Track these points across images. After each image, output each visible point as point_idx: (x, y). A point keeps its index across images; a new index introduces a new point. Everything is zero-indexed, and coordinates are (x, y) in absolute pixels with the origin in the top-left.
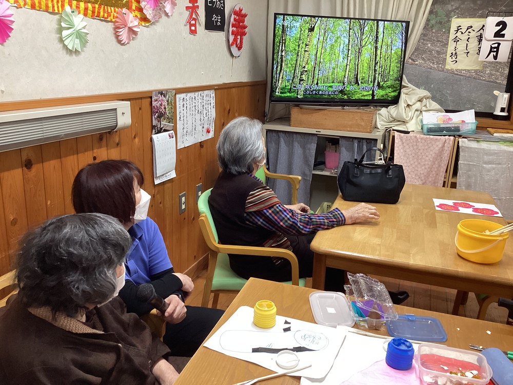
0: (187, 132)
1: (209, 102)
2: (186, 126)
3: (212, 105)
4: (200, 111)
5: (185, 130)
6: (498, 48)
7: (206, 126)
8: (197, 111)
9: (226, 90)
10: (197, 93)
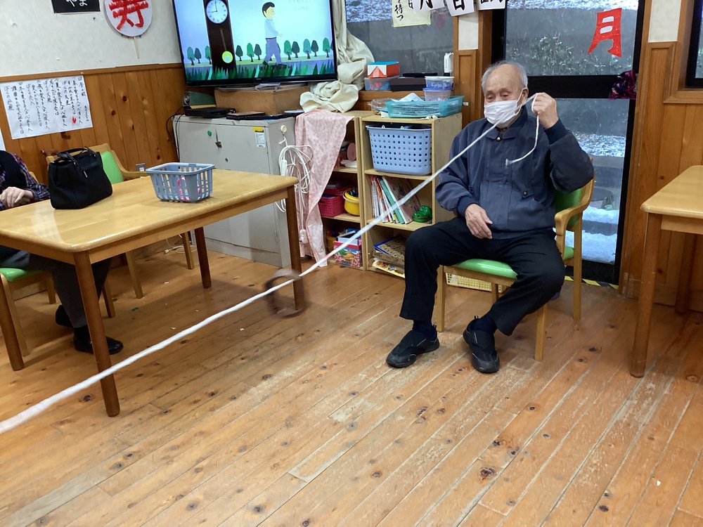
0: (28, 121)
1: (73, 90)
2: (23, 115)
3: (79, 92)
4: (52, 99)
5: (24, 120)
7: (70, 115)
8: (45, 100)
9: (110, 76)
10: (42, 82)
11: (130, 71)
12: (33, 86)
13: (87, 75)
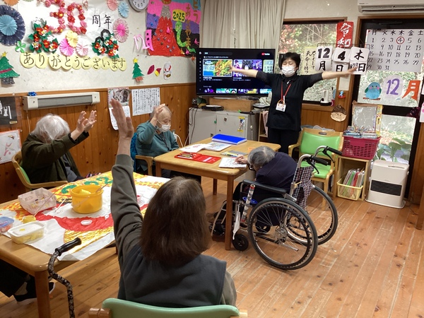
1: (155, 94)
3: (158, 95)
4: (148, 98)
5: (138, 107)
6: (324, 64)
10: (146, 90)
12: (143, 92)
13: (161, 87)
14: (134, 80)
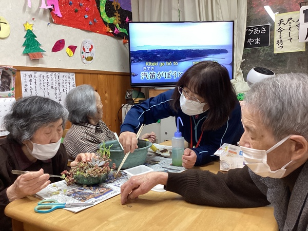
1: (68, 82)
3: (71, 84)
4: (54, 87)
8: (50, 87)
10: (49, 74)
11: (101, 74)
12: (43, 76)
13: (77, 72)
14: (25, 57)
